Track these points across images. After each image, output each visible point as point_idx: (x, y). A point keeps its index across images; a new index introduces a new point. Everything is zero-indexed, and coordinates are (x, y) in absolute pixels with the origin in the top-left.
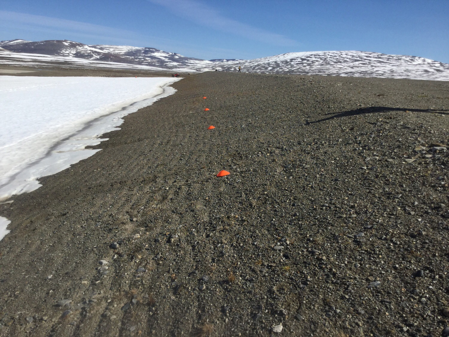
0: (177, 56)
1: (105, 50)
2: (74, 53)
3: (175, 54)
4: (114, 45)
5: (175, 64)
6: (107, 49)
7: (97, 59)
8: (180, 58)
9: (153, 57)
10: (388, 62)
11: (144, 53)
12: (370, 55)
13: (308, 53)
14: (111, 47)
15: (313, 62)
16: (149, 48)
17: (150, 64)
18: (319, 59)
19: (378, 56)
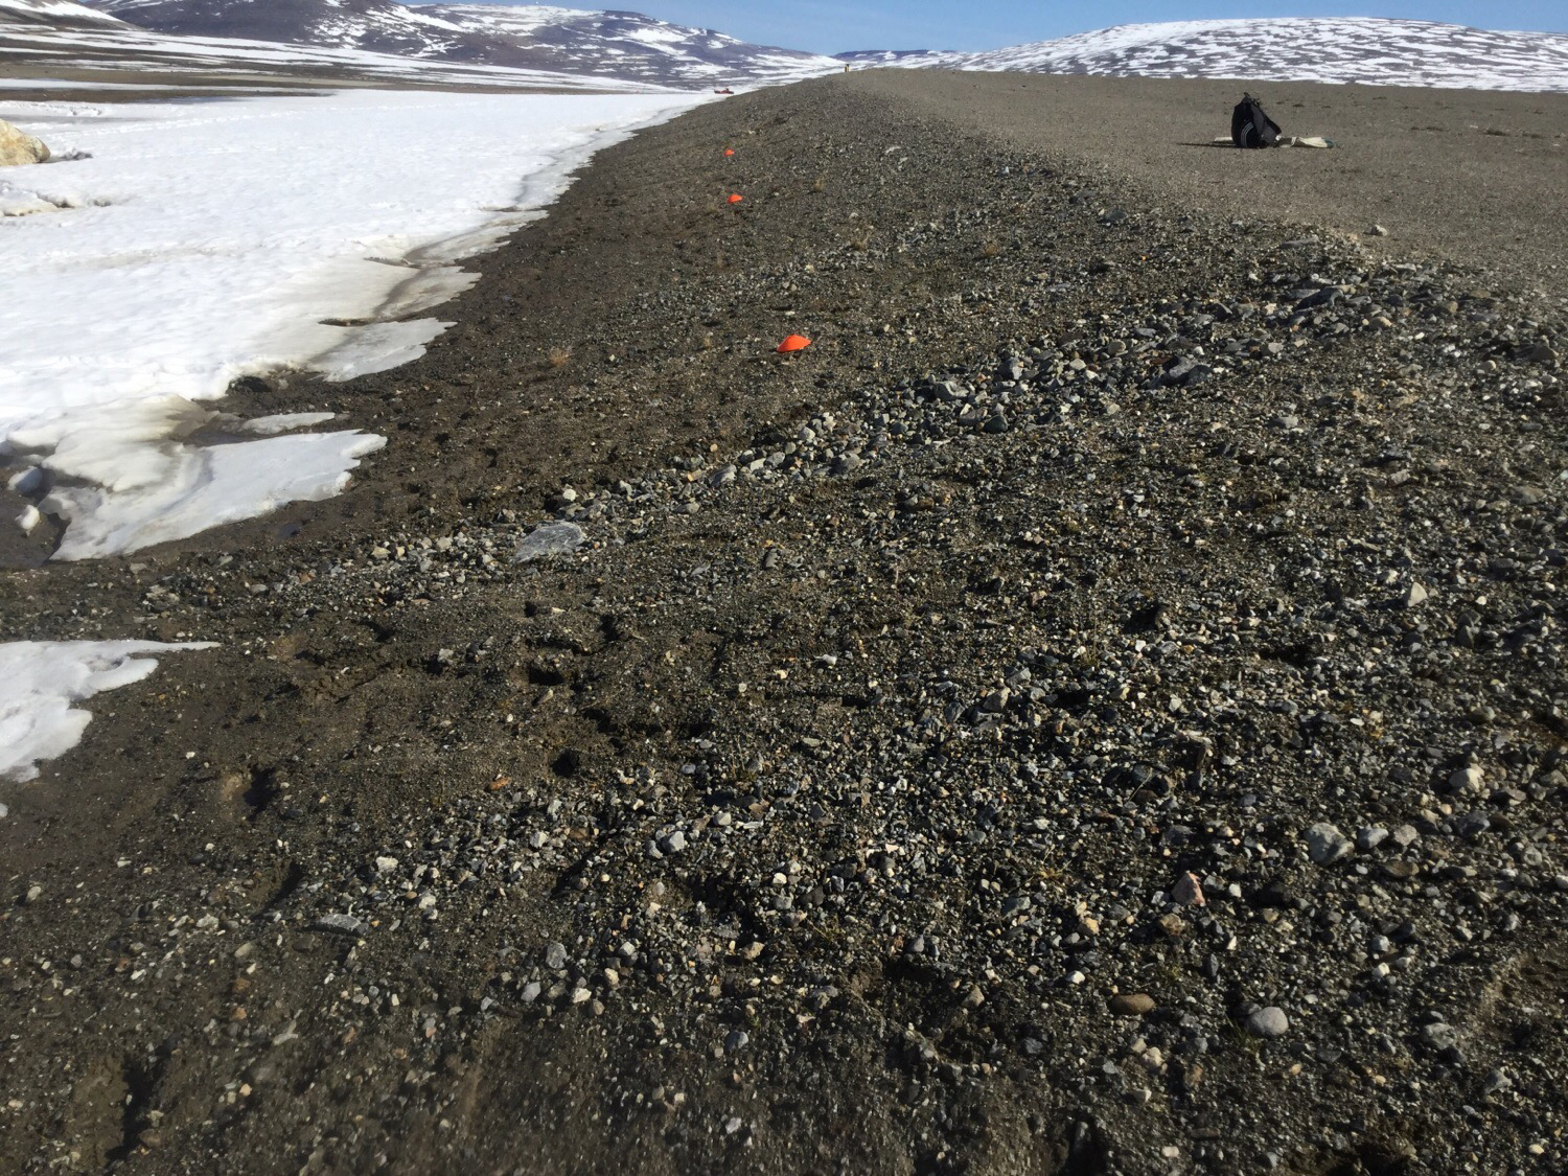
0: (717, 39)
1: (465, 24)
2: (359, 34)
3: (711, 34)
4: (497, 4)
5: (711, 69)
6: (471, 20)
7: (438, 56)
8: (729, 47)
9: (632, 47)
10: (1485, 58)
11: (601, 30)
12: (1423, 35)
13: (1193, 27)
14: (487, 9)
15: (1209, 59)
16: (619, 14)
17: (621, 72)
18: (1232, 50)
19: (1450, 36)
